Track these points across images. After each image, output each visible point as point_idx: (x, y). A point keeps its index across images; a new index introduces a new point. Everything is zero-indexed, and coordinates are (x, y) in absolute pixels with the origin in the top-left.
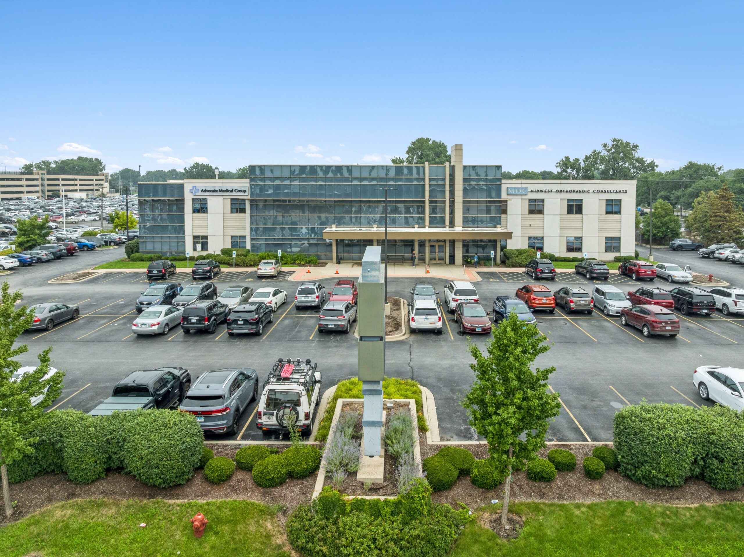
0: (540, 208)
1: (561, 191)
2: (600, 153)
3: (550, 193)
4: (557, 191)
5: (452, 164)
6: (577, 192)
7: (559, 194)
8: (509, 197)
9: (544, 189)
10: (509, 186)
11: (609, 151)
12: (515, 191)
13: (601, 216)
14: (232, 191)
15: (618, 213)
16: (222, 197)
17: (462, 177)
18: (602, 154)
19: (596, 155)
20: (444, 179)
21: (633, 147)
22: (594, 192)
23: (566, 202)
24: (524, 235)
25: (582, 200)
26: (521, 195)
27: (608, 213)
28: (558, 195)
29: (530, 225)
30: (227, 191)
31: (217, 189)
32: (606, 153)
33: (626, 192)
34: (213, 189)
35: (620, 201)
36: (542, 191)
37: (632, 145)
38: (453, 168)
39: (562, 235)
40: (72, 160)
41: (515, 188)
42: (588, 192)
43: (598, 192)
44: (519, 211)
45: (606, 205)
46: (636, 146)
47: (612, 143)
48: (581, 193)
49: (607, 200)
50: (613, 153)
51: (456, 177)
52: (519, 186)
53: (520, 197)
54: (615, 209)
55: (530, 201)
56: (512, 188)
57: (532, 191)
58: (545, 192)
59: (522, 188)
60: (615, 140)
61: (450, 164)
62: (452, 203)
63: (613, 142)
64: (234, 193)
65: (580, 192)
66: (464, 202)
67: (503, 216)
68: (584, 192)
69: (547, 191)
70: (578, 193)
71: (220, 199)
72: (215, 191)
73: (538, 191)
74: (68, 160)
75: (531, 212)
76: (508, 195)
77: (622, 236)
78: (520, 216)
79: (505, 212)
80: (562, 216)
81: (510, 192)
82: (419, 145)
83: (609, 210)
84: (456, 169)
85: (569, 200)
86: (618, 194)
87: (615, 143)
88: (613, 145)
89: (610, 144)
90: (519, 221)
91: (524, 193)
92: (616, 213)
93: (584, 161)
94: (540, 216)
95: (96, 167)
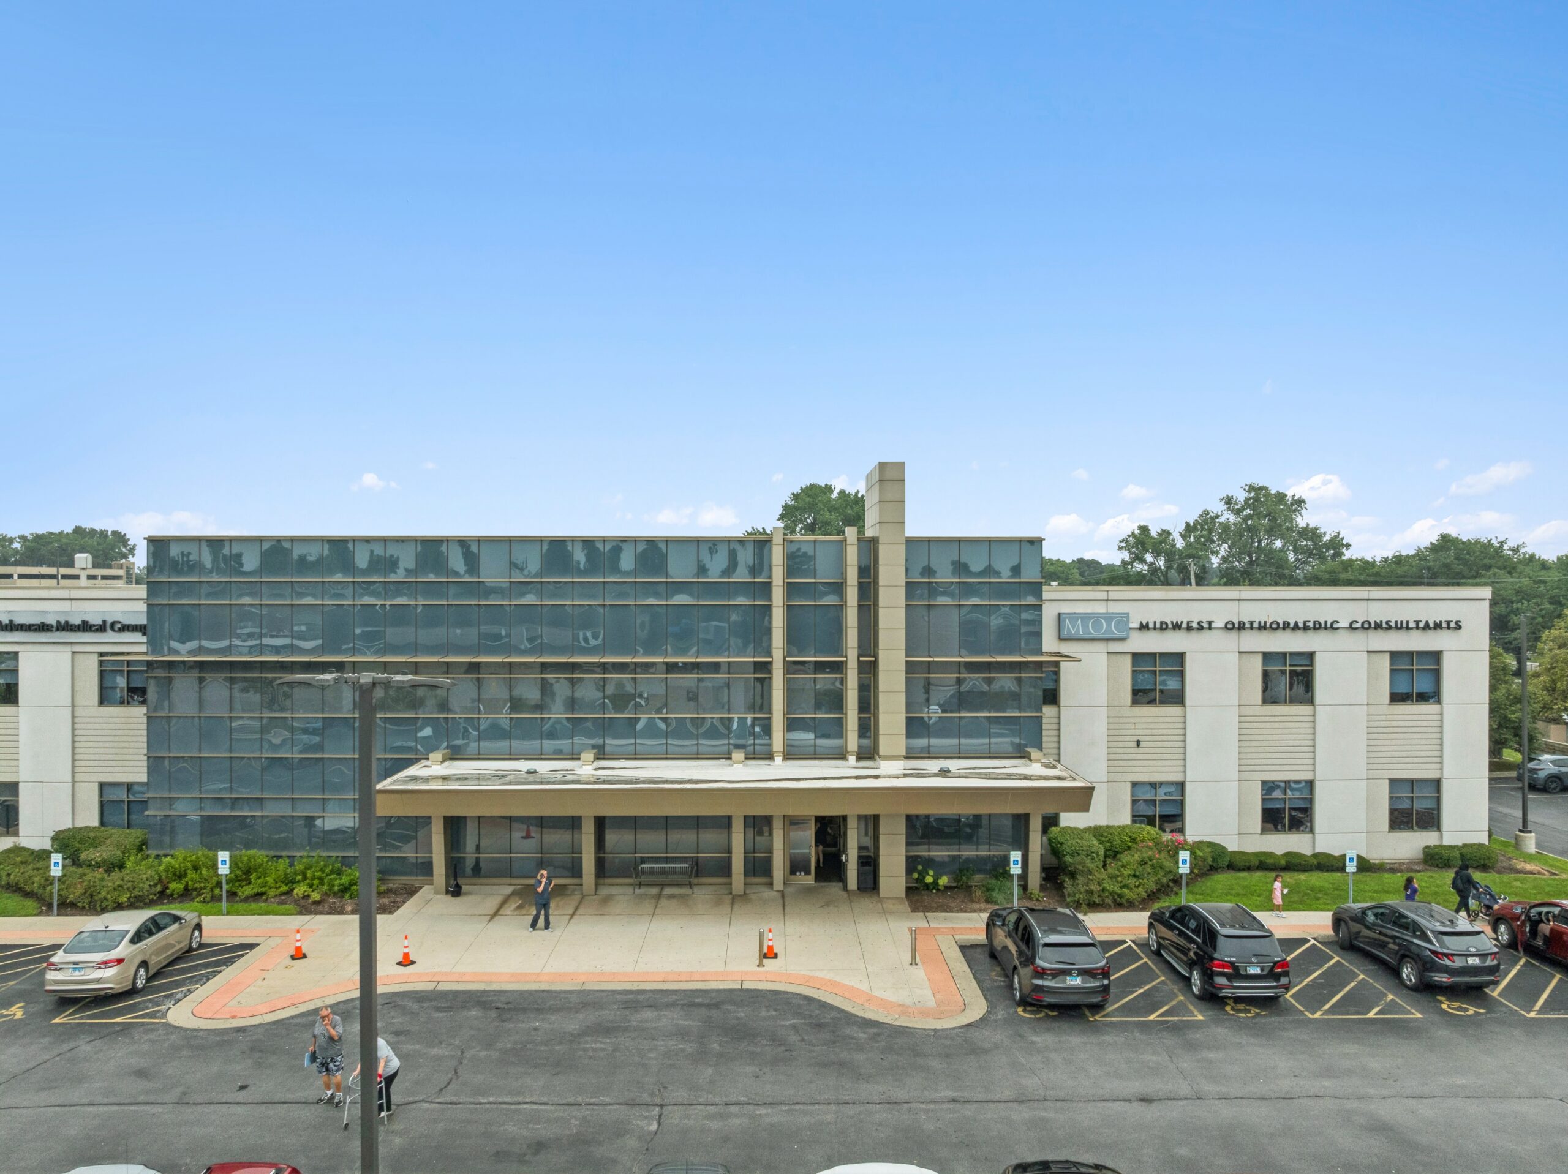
0: (1172, 684)
1: (1241, 627)
2: (1217, 517)
3: (1206, 634)
4: (1230, 627)
5: (869, 533)
6: (1296, 627)
7: (1234, 635)
8: (1066, 648)
9: (1183, 619)
10: (1066, 608)
11: (1237, 512)
12: (1085, 626)
13: (1373, 710)
14: (102, 628)
15: (1432, 696)
16: (69, 649)
17: (902, 580)
18: (1222, 520)
19: (1207, 521)
20: (839, 588)
21: (1292, 504)
22: (1351, 627)
23: (1257, 664)
24: (1119, 777)
25: (1311, 656)
26: (1108, 640)
27: (1397, 698)
28: (1233, 641)
29: (1138, 743)
30: (85, 627)
31: (51, 620)
32: (1233, 518)
33: (1458, 626)
34: (36, 620)
35: (1436, 656)
36: (1177, 626)
37: (1289, 498)
38: (870, 547)
39: (1245, 775)
40: (61, 533)
41: (1085, 617)
42: (1332, 627)
43: (1366, 627)
44: (1101, 695)
45: (1392, 671)
46: (1300, 502)
47: (1247, 495)
48: (1311, 633)
49: (1395, 656)
50: (1249, 517)
51: (882, 581)
52: (1100, 608)
53: (1101, 647)
54: (1422, 684)
55: (1137, 657)
56: (1074, 617)
57: (1144, 627)
58: (1189, 628)
59: (1109, 617)
60: (1252, 488)
61: (859, 532)
62: (869, 669)
63: (1249, 491)
64: (110, 636)
65: (1306, 628)
66: (911, 667)
67: (1048, 711)
68: (1318, 627)
69: (1195, 625)
70: (1299, 633)
71: (63, 656)
72: (43, 628)
73: (1163, 627)
74: (52, 534)
75: (1141, 695)
76: (1061, 639)
77: (1447, 773)
78: (1104, 711)
79: (1052, 697)
80: (1248, 711)
81: (1069, 627)
82: (807, 499)
83: (1403, 689)
84: (883, 551)
85: (1267, 656)
86: (1430, 634)
87: (1252, 494)
88: (1247, 500)
89: (1241, 496)
90: (1100, 727)
91: (1117, 634)
92: (1423, 698)
93: (1183, 536)
94: (1174, 710)
95: (113, 549)
